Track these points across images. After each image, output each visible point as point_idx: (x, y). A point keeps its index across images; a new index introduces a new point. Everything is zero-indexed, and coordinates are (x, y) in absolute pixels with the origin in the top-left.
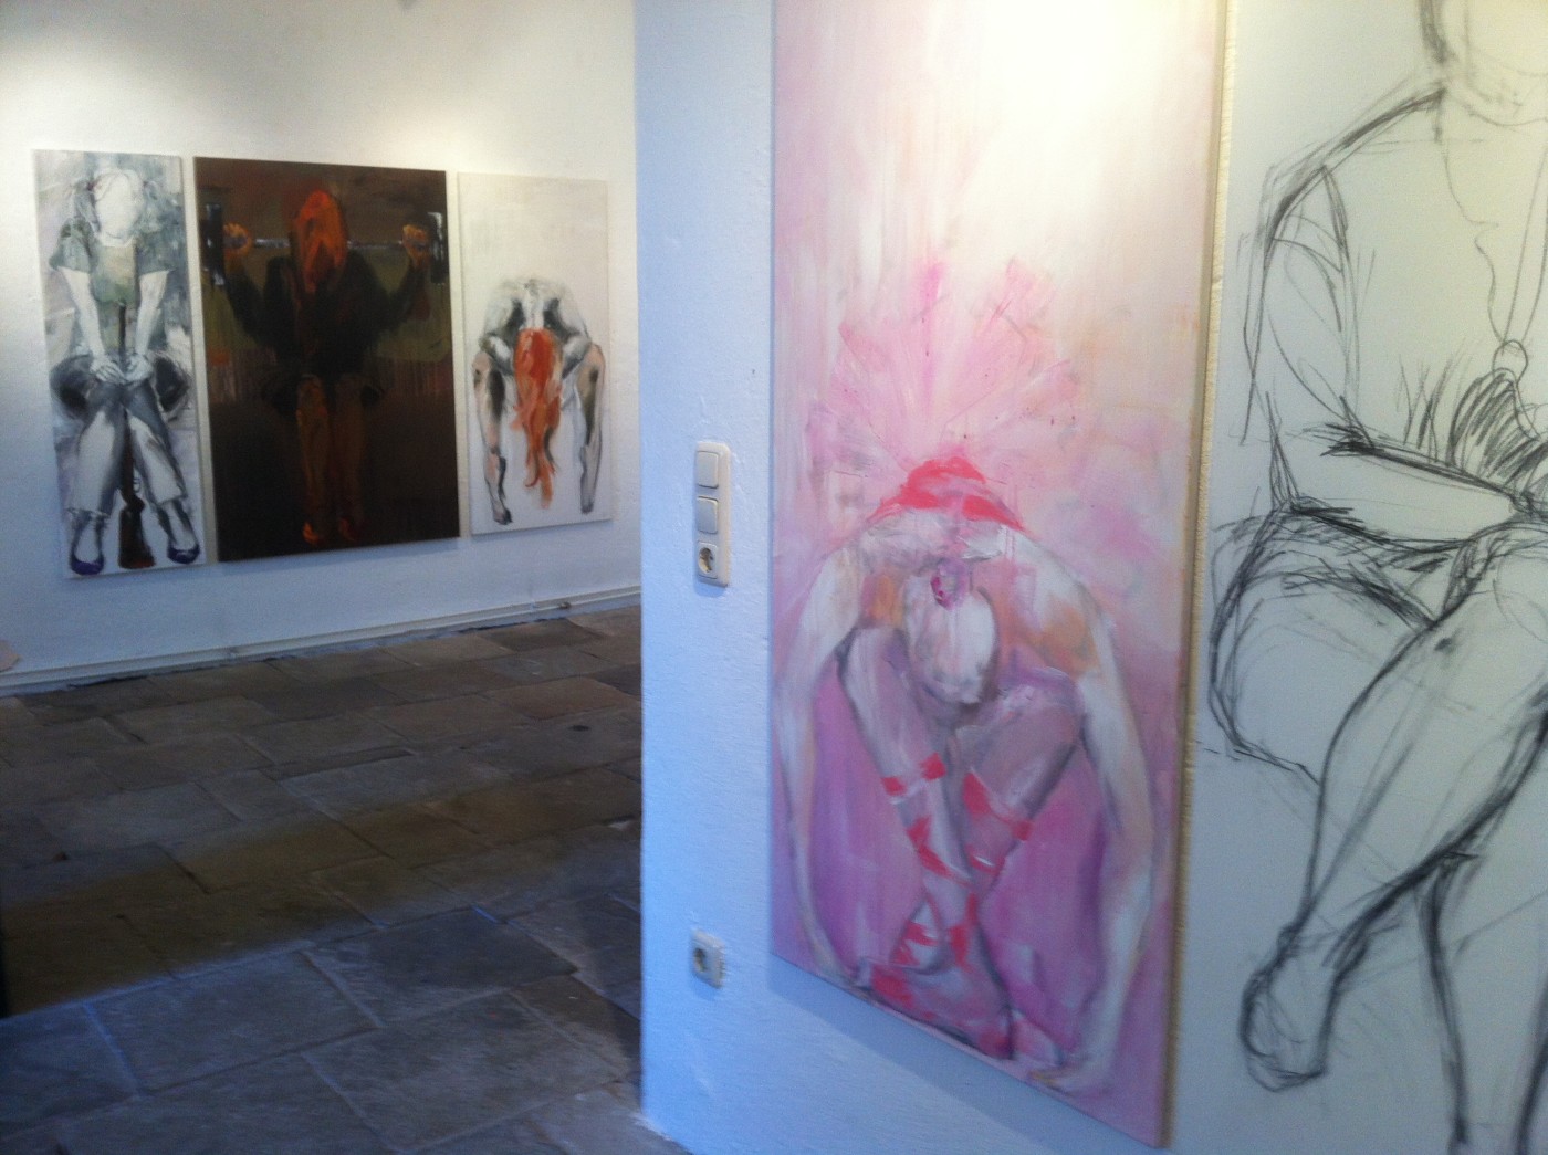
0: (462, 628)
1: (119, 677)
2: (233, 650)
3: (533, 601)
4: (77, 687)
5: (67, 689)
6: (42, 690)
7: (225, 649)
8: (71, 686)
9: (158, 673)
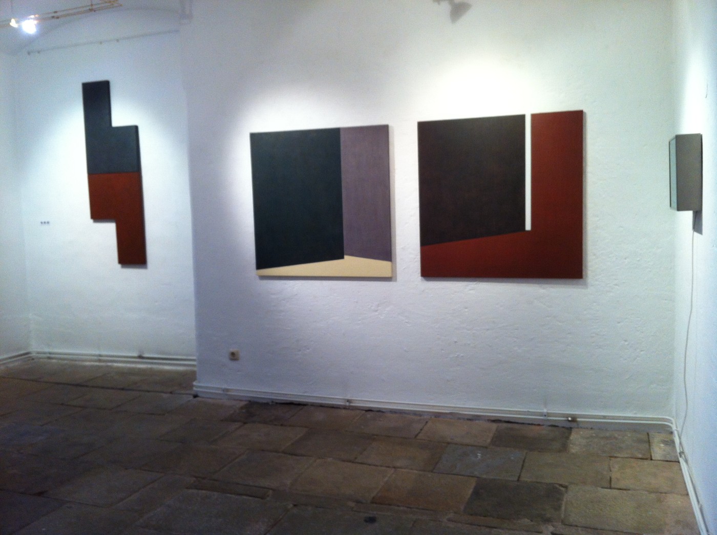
0: (493, 419)
1: (295, 403)
2: (348, 401)
3: (545, 411)
4: (277, 403)
5: (270, 404)
6: (261, 401)
7: (345, 399)
8: (272, 402)
9: (313, 405)
